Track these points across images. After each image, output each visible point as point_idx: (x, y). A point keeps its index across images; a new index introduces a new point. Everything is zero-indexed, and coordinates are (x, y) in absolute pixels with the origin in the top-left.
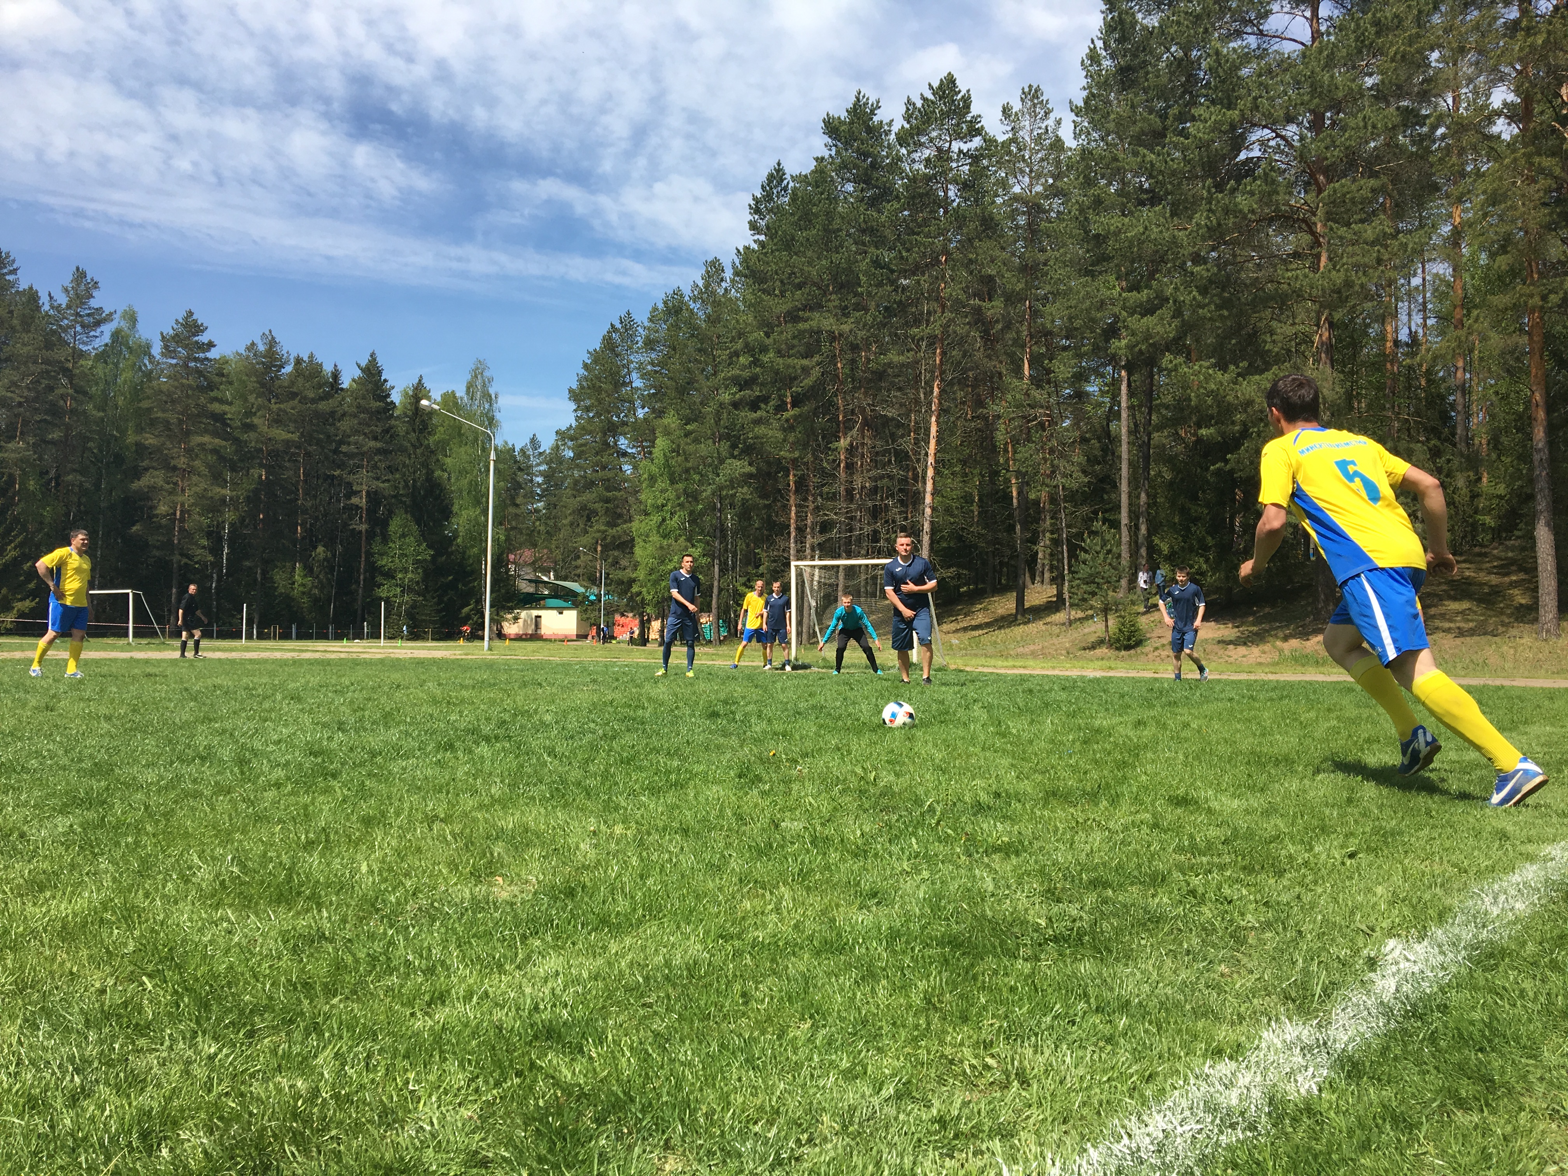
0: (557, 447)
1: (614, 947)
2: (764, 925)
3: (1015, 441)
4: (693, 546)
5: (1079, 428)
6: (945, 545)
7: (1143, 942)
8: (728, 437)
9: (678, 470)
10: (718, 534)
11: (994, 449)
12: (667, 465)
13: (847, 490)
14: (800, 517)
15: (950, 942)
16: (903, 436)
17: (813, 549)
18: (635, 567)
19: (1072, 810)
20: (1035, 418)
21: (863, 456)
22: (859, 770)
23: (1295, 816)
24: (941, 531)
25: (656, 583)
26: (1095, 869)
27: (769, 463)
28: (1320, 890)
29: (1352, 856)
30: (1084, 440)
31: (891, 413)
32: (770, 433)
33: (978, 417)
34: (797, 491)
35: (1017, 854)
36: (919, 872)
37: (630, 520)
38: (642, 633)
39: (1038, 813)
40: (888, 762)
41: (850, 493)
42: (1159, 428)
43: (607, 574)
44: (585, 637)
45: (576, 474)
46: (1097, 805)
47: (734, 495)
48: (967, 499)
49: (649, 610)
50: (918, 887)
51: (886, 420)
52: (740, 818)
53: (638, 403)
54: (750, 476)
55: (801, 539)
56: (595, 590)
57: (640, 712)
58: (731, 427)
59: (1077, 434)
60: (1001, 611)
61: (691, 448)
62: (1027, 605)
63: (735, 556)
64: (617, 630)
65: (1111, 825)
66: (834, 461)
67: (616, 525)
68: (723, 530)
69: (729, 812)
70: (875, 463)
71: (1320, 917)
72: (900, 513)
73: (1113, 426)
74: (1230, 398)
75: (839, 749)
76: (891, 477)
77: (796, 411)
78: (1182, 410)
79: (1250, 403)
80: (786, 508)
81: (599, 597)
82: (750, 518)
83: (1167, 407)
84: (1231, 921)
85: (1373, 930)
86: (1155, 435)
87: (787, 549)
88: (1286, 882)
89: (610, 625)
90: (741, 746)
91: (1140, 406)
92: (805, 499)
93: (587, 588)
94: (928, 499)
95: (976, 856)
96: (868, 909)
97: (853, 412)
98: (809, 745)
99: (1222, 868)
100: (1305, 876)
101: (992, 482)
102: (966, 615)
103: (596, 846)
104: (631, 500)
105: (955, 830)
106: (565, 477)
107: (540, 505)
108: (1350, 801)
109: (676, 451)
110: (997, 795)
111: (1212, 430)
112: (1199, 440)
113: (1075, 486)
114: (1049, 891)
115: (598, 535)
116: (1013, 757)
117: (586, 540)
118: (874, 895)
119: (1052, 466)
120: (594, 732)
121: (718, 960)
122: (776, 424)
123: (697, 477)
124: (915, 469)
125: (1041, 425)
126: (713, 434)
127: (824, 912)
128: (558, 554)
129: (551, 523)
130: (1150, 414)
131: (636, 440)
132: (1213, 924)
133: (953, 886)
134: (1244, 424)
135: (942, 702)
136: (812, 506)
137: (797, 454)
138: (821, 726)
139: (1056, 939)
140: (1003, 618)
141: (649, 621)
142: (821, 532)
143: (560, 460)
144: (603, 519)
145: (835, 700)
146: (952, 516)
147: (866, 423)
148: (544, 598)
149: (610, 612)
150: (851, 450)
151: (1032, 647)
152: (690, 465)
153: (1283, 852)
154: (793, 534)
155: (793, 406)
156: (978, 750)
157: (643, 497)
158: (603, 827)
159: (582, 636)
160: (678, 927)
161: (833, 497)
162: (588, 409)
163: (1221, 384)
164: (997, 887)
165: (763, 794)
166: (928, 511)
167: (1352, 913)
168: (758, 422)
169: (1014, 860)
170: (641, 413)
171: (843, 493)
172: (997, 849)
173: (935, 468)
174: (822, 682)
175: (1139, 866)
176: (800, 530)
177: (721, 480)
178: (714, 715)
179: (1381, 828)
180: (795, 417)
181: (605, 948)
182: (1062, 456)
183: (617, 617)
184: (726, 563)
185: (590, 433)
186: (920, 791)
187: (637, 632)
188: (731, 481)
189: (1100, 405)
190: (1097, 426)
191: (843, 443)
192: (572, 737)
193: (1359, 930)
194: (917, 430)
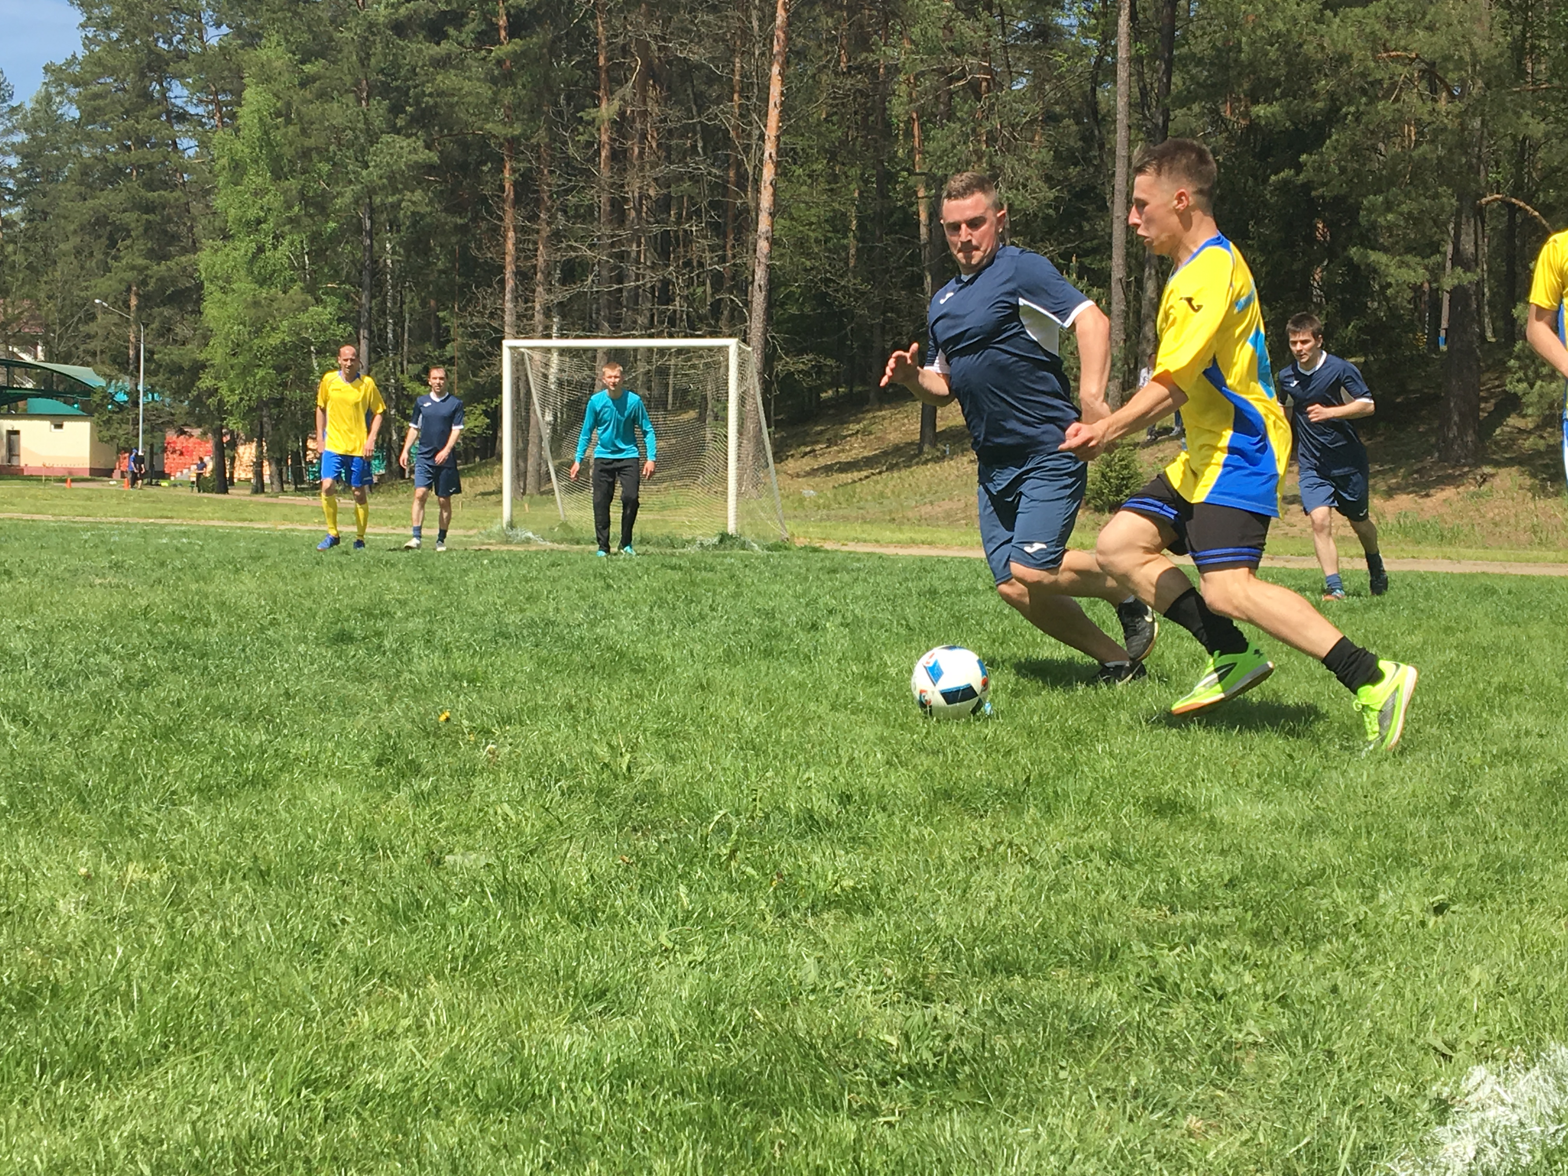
0: (48, 99)
1: (100, 1108)
2: (390, 1060)
3: (927, 118)
4: (318, 301)
5: (1042, 94)
6: (794, 310)
7: (1063, 1074)
8: (385, 90)
9: (288, 152)
10: (367, 280)
11: (887, 129)
12: (266, 141)
13: (613, 202)
14: (525, 252)
15: (723, 1084)
16: (718, 101)
17: (547, 312)
18: (205, 340)
19: (975, 825)
20: (963, 75)
21: (644, 136)
22: (602, 751)
23: (1356, 834)
24: (786, 284)
25: (246, 370)
26: (999, 939)
27: (465, 146)
28: (1376, 974)
29: (1439, 909)
30: (1051, 118)
31: (697, 54)
32: (467, 86)
33: (859, 69)
34: (517, 202)
35: (867, 910)
36: (686, 948)
37: (195, 248)
38: (220, 468)
39: (914, 831)
40: (658, 733)
41: (618, 206)
42: (1184, 101)
43: (150, 353)
44: (108, 473)
45: (87, 152)
46: (1019, 814)
47: (397, 206)
48: (838, 224)
49: (233, 424)
50: (682, 978)
51: (688, 69)
52: (368, 845)
53: (207, 16)
54: (430, 168)
55: (524, 295)
56: (126, 382)
57: (200, 632)
58: (392, 70)
59: (1037, 108)
60: (894, 437)
61: (313, 110)
62: (941, 426)
63: (399, 321)
64: (170, 461)
65: (1039, 852)
66: (590, 144)
67: (166, 257)
68: (376, 271)
69: (349, 835)
70: (668, 153)
71: (1368, 1024)
72: (712, 249)
73: (1102, 95)
74: (1309, 49)
75: (570, 708)
76: (695, 179)
77: (514, 46)
78: (1226, 68)
79: (1343, 59)
80: (496, 233)
81: (133, 395)
82: (427, 251)
83: (1200, 62)
84: (1219, 1032)
85: (1453, 1048)
86: (1178, 113)
87: (497, 313)
88: (1320, 960)
89: (157, 451)
90: (390, 701)
91: (1153, 57)
92: (533, 217)
93: (109, 378)
94: (764, 224)
95: (796, 916)
96: (586, 1020)
97: (625, 50)
98: (514, 700)
99: (1217, 932)
100: (1355, 947)
101: (883, 193)
102: (830, 443)
103: (88, 905)
104: (196, 207)
105: (761, 868)
106: (64, 159)
107: (15, 212)
108: (1455, 802)
109: (285, 114)
110: (845, 799)
111: (1276, 107)
112: (1253, 127)
113: (1031, 205)
114: (913, 980)
115: (130, 275)
116: (886, 724)
117: (106, 284)
118: (601, 995)
119: (992, 166)
120: (104, 673)
121: (295, 1128)
122: (478, 70)
123: (325, 167)
124: (740, 164)
125: (974, 88)
126: (357, 83)
127: (504, 1031)
128: (51, 311)
129: (37, 248)
130: (1169, 73)
131: (204, 89)
132: (1186, 1041)
133: (744, 977)
134: (1332, 97)
135: (770, 615)
136: (546, 231)
137: (517, 129)
138: (542, 662)
139: (911, 1073)
140: (897, 450)
141: (233, 445)
142: (563, 281)
143: (55, 124)
144: (142, 245)
145: (574, 608)
146: (809, 255)
147: (650, 72)
148: (25, 395)
149: (155, 427)
150: (621, 124)
151: (947, 505)
152: (310, 143)
153: (1326, 903)
154: (510, 284)
155: (511, 35)
156: (823, 709)
157: (218, 203)
158: (105, 868)
159: (101, 472)
160: (229, 1067)
161: (588, 214)
162: (107, 25)
163: (1295, 21)
164: (823, 973)
165: (420, 798)
166: (763, 246)
167: (1424, 1016)
168: (442, 63)
169: (860, 923)
170: (214, 36)
171: (606, 207)
172: (831, 902)
173: (777, 165)
174: (554, 572)
175: (1074, 934)
176: (524, 276)
177: (372, 174)
178: (344, 638)
179: (1498, 856)
180: (516, 57)
181: (83, 1110)
182: (1009, 148)
183: (171, 435)
184: (382, 337)
185: (113, 71)
186: (708, 791)
187: (210, 466)
188: (392, 178)
189: (1081, 52)
190: (1076, 93)
191: (607, 110)
192: (62, 683)
193: (1426, 1049)
194: (745, 89)
